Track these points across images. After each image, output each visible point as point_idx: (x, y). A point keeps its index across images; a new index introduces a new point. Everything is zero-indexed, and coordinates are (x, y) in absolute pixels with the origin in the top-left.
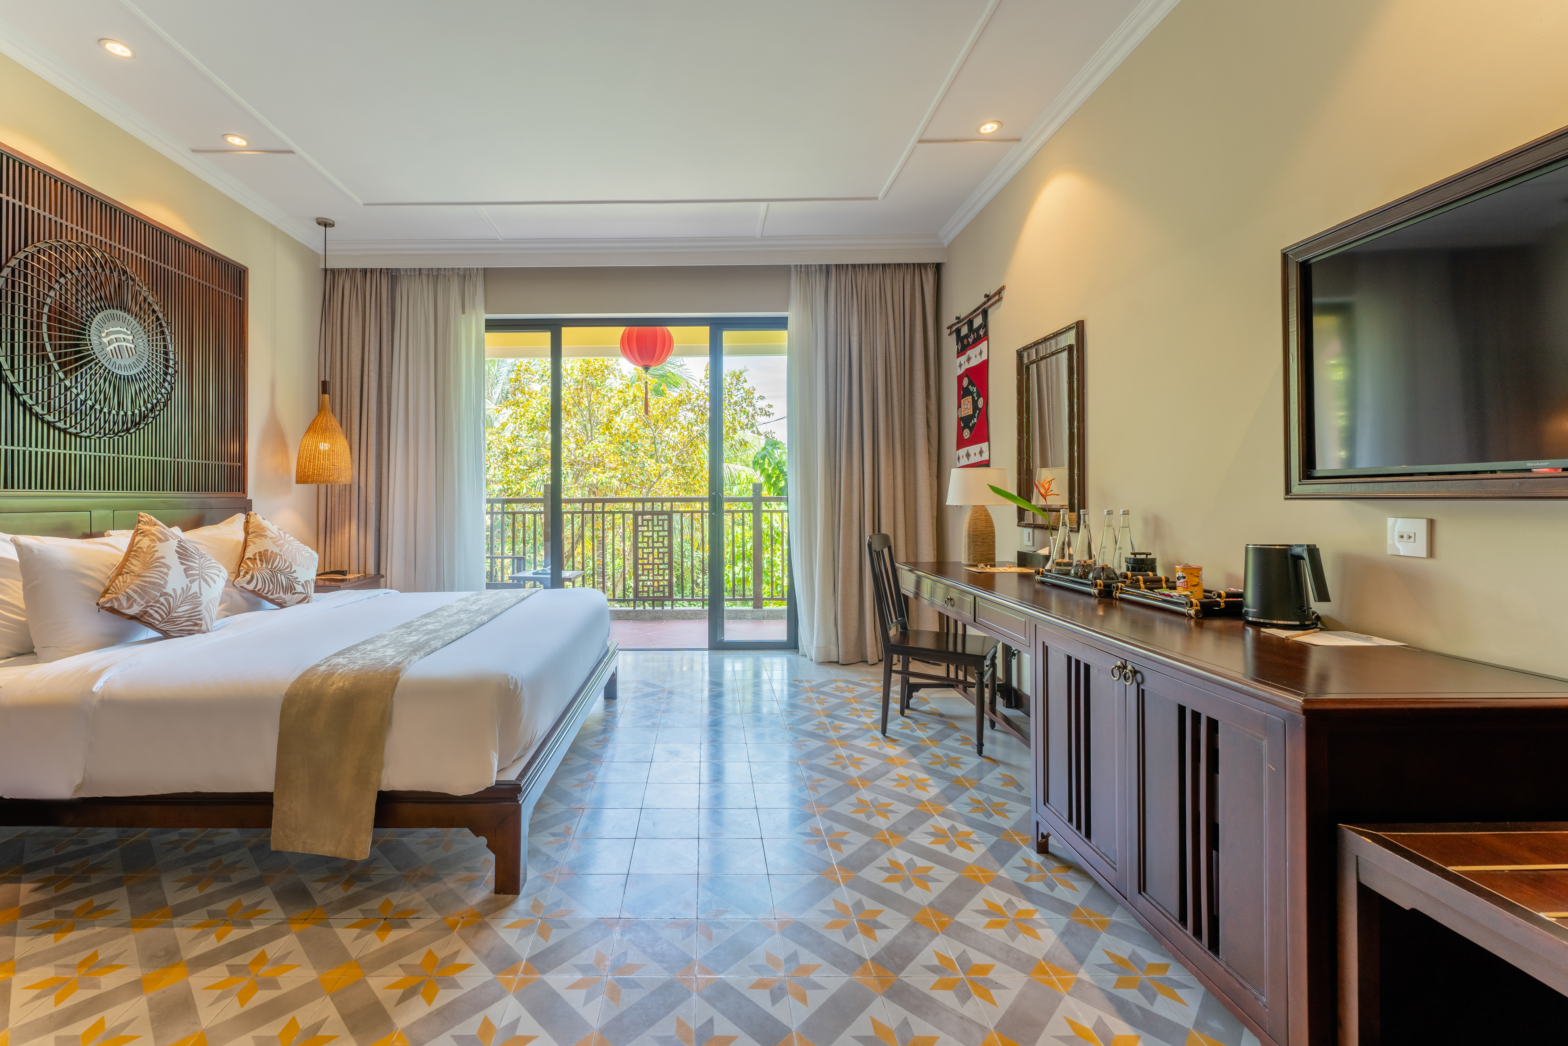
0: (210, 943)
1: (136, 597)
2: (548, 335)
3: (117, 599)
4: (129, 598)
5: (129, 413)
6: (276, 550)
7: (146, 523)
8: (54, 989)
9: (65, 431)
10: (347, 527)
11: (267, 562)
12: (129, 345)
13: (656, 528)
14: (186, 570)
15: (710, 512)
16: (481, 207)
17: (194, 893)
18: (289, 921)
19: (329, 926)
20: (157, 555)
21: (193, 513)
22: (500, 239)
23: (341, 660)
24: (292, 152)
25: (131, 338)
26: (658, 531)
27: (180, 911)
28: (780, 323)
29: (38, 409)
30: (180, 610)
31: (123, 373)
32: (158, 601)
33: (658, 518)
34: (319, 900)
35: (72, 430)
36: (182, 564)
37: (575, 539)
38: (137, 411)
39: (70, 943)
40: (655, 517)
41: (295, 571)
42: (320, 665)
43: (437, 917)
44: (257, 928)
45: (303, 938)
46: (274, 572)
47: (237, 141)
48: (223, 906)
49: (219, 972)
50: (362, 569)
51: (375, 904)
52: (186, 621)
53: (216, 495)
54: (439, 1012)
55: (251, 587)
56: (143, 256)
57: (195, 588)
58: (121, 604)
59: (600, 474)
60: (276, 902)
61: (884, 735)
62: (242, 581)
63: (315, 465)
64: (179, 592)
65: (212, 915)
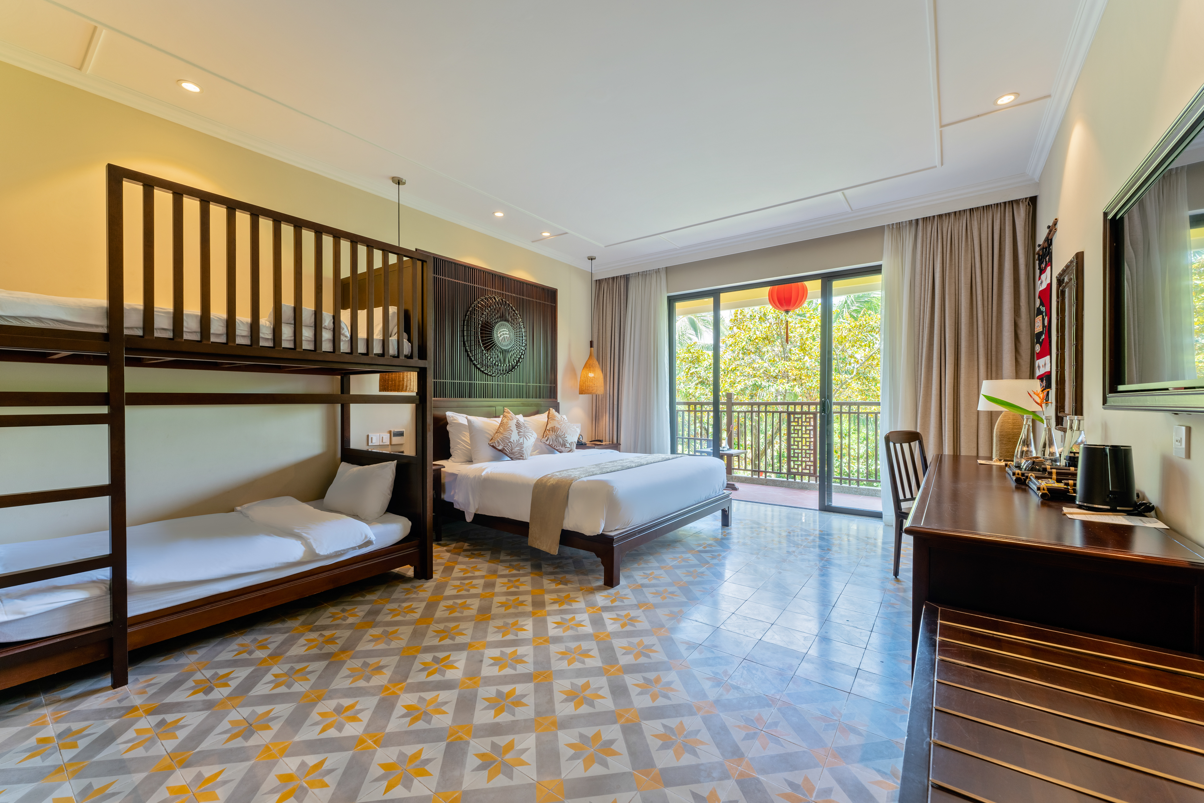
0: (506, 572)
1: (500, 442)
2: (711, 300)
3: (495, 443)
4: (498, 442)
5: (508, 365)
6: (559, 427)
7: (506, 412)
8: (464, 571)
9: (487, 374)
10: (604, 417)
11: (555, 432)
12: (507, 336)
13: (804, 424)
14: (518, 433)
15: (821, 413)
16: (661, 235)
17: (508, 558)
18: (531, 573)
19: (542, 578)
20: (509, 426)
21: (533, 409)
22: (679, 248)
23: (557, 474)
24: (567, 233)
25: (508, 332)
26: (806, 426)
27: (502, 561)
28: (877, 270)
29: (479, 366)
30: (515, 449)
31: (505, 348)
32: (508, 445)
33: (806, 416)
34: (543, 570)
35: (490, 374)
36: (517, 430)
37: (774, 431)
38: (511, 364)
39: (472, 561)
40: (804, 416)
41: (566, 437)
42: (549, 475)
43: (578, 585)
44: (521, 572)
45: (532, 579)
46: (557, 437)
47: (546, 234)
48: (515, 563)
49: (505, 580)
50: (611, 440)
51: (560, 576)
52: (518, 454)
53: (544, 400)
54: (561, 610)
55: (548, 443)
56: (514, 295)
57: (521, 440)
58: (496, 445)
59: (785, 384)
60: (530, 567)
61: (896, 577)
62: (544, 440)
63: (586, 385)
64: (515, 441)
65: (510, 565)
